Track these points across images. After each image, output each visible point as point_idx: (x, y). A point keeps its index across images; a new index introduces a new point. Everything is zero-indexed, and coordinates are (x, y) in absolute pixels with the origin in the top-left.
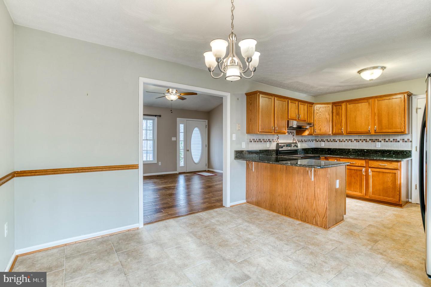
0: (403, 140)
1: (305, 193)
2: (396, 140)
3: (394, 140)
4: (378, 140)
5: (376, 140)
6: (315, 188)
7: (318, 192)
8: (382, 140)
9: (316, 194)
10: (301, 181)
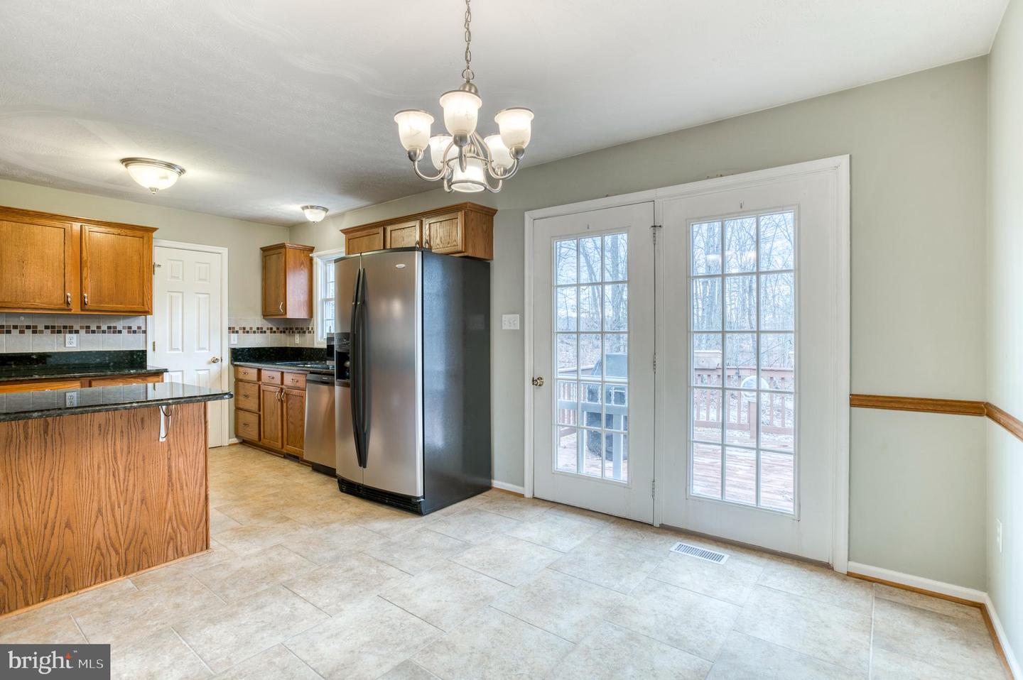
0: (130, 328)
1: (134, 485)
2: (115, 327)
3: (109, 328)
4: (72, 327)
5: (65, 327)
6: (169, 459)
7: (181, 466)
8: (82, 327)
9: (174, 477)
10: (119, 455)
